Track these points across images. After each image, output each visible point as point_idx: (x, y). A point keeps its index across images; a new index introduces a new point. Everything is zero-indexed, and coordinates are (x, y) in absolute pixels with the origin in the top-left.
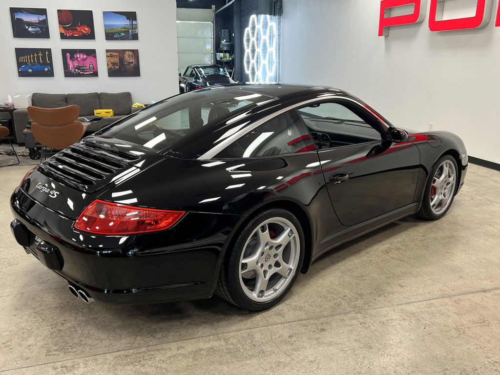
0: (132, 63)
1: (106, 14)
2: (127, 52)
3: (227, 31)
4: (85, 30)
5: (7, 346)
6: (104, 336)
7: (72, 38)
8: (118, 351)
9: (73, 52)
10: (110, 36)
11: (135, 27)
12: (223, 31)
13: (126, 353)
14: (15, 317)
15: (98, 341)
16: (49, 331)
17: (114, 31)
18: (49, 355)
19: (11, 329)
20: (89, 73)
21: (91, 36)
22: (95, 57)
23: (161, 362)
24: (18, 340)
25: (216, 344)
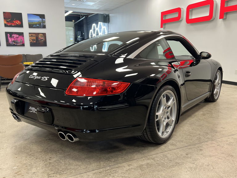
0: (43, 39)
1: (29, 15)
2: (40, 34)
3: (80, 32)
4: (18, 23)
5: (19, 174)
6: (80, 163)
7: (11, 26)
8: (93, 170)
9: (11, 34)
10: (31, 26)
11: (44, 22)
12: (78, 32)
13: (99, 171)
14: (17, 158)
15: (78, 167)
16: (43, 164)
17: (33, 23)
18: (50, 177)
19: (17, 165)
20: (20, 44)
21: (21, 26)
22: (23, 36)
23: (123, 174)
24: (25, 171)
25: (149, 161)
